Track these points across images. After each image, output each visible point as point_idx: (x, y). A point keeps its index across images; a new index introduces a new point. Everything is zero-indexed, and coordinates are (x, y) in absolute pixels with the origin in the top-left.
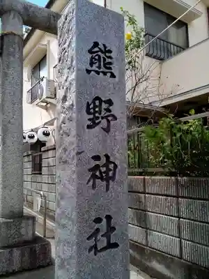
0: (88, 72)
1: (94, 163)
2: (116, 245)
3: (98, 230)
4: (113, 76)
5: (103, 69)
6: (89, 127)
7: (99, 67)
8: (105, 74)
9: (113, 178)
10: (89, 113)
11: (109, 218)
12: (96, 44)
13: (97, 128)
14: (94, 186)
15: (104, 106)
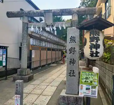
0: (70, 43)
1: (70, 60)
2: (75, 76)
3: (71, 73)
4: (75, 42)
5: (73, 41)
6: (70, 53)
7: (72, 41)
8: (73, 42)
9: (75, 63)
10: (69, 51)
11: (73, 71)
12: (72, 36)
13: (71, 54)
14: (70, 65)
15: (73, 49)
